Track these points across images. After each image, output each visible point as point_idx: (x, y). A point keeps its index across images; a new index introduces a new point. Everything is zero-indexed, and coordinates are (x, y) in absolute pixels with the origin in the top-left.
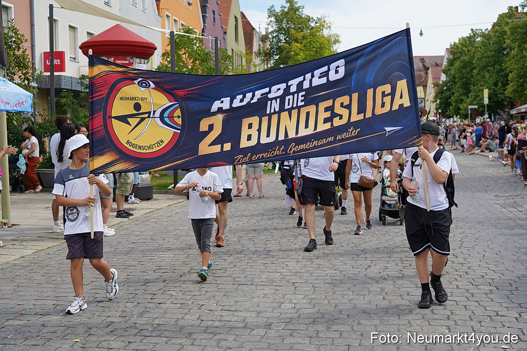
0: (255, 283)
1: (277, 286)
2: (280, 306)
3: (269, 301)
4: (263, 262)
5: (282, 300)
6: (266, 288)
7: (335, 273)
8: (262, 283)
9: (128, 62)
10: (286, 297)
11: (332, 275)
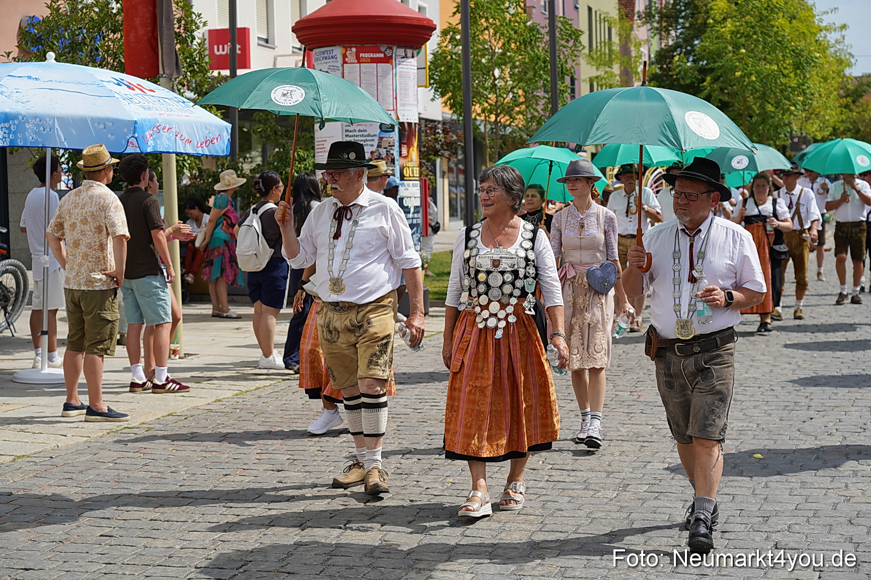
0: (608, 438)
1: (644, 442)
2: (645, 466)
3: (627, 459)
4: (627, 411)
5: (649, 459)
6: (625, 444)
7: (747, 426)
8: (619, 438)
9: (382, 55)
10: (657, 455)
11: (741, 429)
